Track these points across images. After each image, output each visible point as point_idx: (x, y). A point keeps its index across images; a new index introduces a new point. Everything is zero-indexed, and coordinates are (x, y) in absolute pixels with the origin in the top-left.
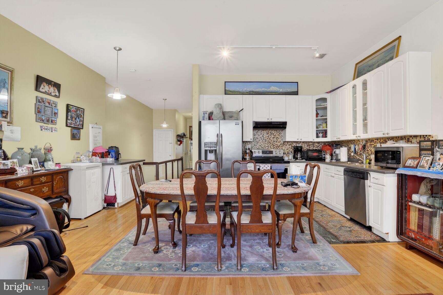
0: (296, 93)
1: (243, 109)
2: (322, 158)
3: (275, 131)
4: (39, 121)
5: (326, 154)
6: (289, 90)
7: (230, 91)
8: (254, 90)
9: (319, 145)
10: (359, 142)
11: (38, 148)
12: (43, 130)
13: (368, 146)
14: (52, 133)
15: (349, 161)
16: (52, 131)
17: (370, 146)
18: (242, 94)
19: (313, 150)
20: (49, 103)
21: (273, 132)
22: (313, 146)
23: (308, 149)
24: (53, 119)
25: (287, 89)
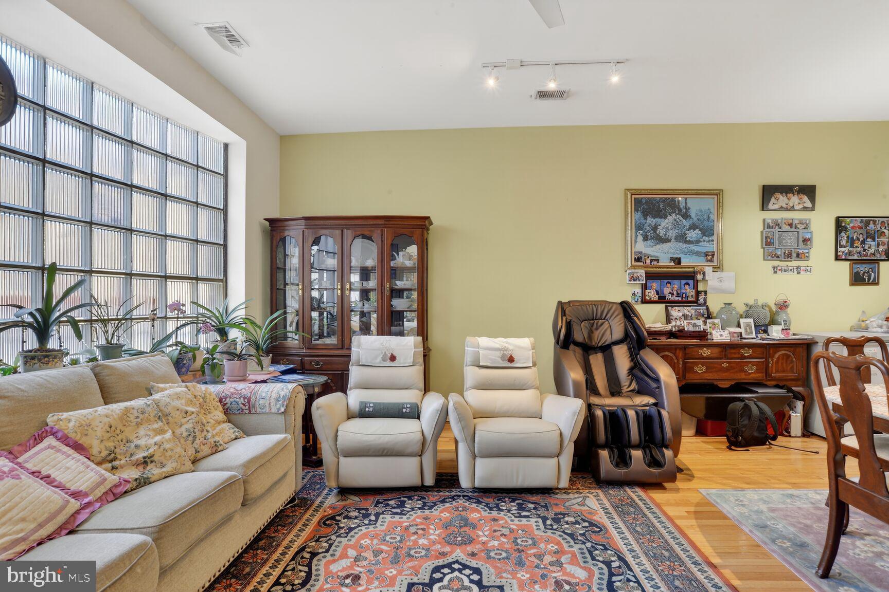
4: (770, 257)
11: (760, 303)
12: (779, 272)
14: (798, 275)
16: (799, 273)
20: (791, 225)
24: (801, 251)
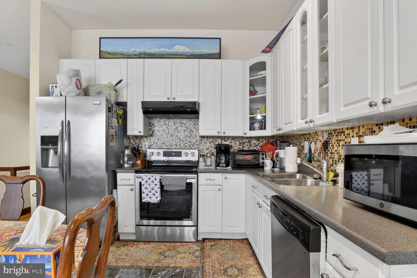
0: (218, 56)
1: (122, 80)
2: (259, 164)
3: (187, 120)
5: (266, 158)
6: (206, 51)
7: (108, 53)
8: (148, 51)
9: (259, 142)
10: (316, 136)
13: (333, 142)
15: (299, 172)
17: (336, 143)
18: (127, 57)
19: (250, 151)
21: (184, 121)
22: (248, 144)
23: (241, 149)
25: (202, 50)
